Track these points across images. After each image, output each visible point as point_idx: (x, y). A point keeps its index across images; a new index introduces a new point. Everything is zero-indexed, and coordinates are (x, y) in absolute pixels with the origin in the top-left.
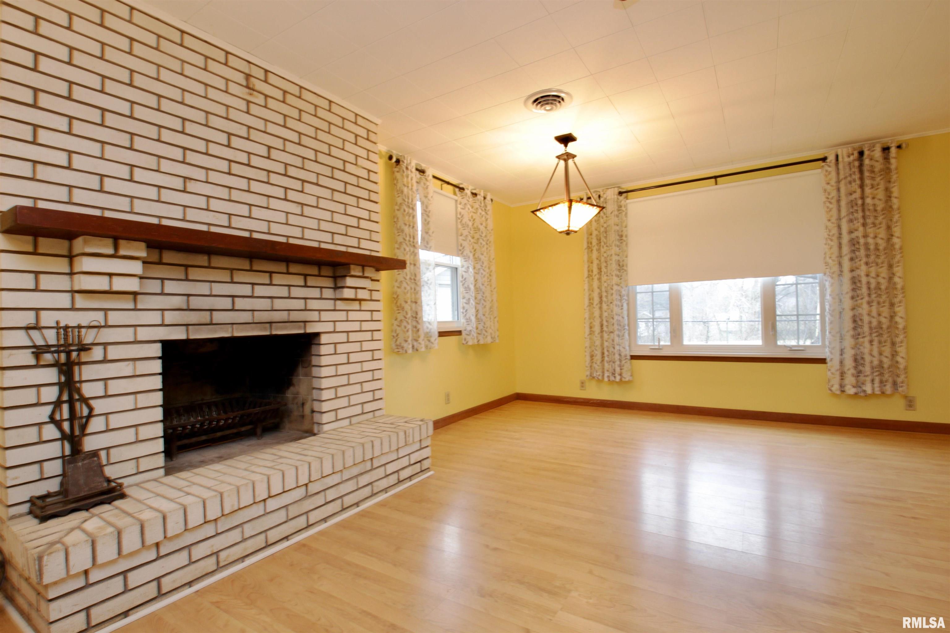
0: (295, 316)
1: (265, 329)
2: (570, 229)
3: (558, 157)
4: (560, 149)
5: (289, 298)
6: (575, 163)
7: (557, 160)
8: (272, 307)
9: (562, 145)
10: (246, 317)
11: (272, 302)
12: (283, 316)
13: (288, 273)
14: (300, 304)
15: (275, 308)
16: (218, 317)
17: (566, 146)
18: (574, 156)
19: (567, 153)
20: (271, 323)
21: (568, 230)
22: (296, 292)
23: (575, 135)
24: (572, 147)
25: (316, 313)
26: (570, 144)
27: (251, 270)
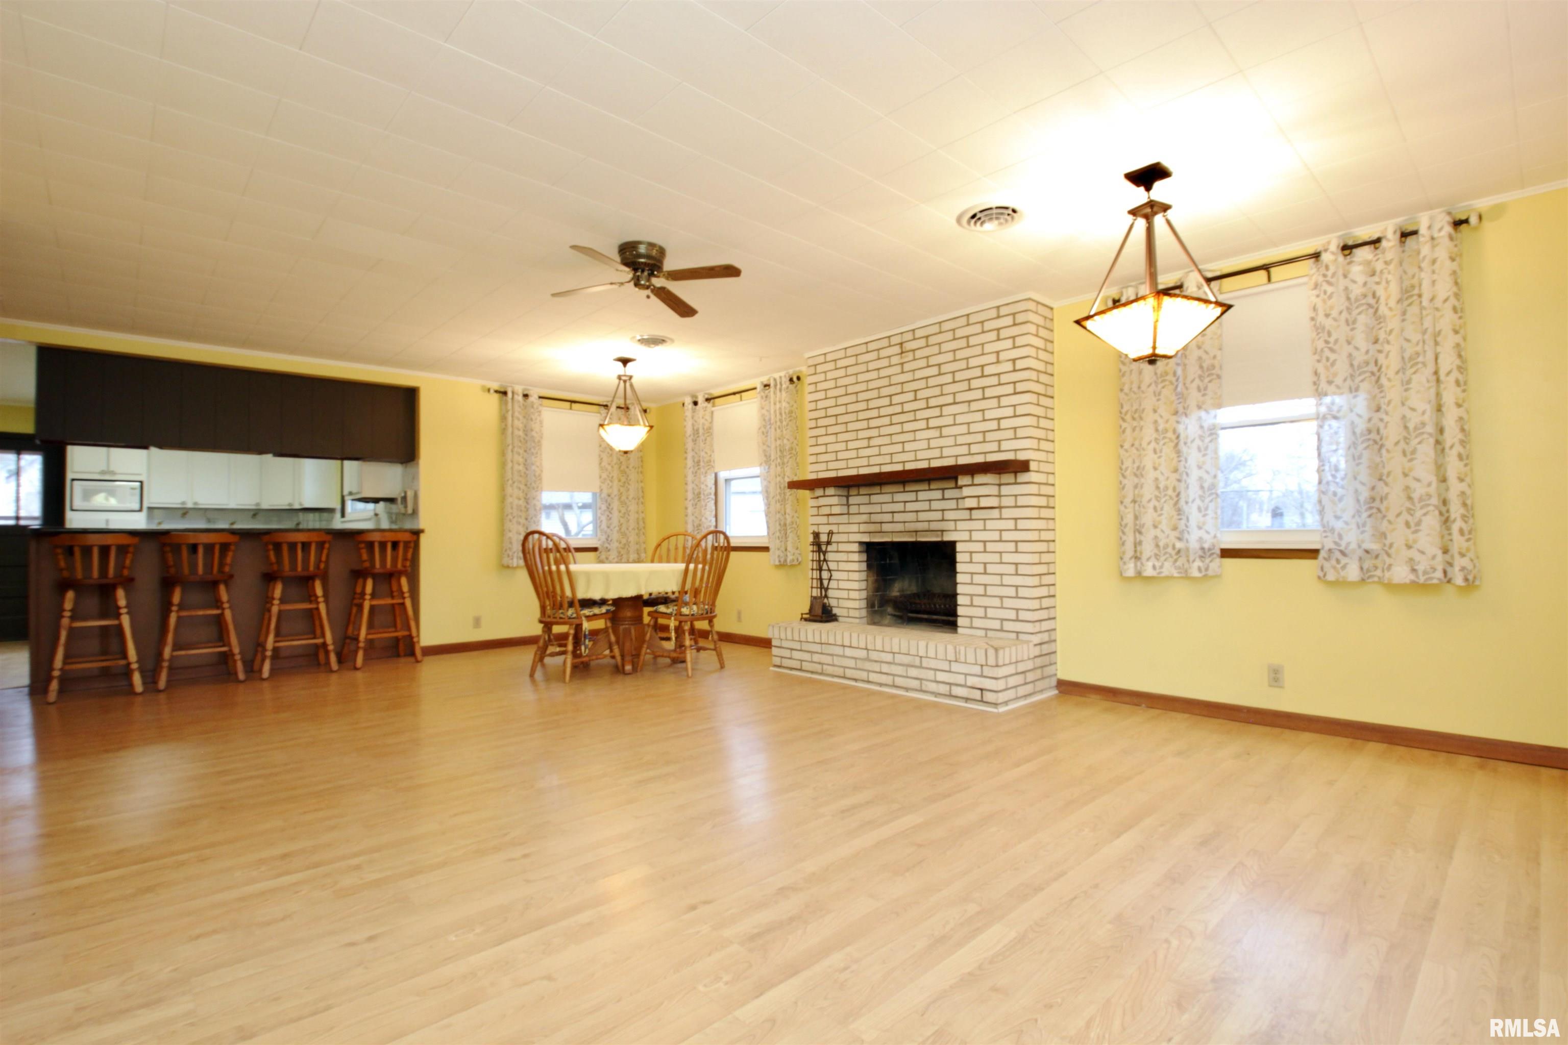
0: (934, 526)
1: (912, 536)
2: (1158, 352)
3: (1134, 212)
4: (1139, 195)
5: (930, 510)
6: (1168, 222)
7: (1131, 217)
8: (917, 519)
9: (1142, 189)
10: (900, 527)
11: (917, 515)
12: (925, 526)
13: (930, 490)
14: (938, 515)
15: (919, 520)
16: (886, 527)
17: (1148, 189)
18: (1165, 208)
19: (1151, 201)
20: (916, 532)
21: (1154, 355)
22: (936, 505)
23: (1167, 163)
24: (1160, 190)
25: (953, 523)
26: (1158, 185)
27: (904, 492)
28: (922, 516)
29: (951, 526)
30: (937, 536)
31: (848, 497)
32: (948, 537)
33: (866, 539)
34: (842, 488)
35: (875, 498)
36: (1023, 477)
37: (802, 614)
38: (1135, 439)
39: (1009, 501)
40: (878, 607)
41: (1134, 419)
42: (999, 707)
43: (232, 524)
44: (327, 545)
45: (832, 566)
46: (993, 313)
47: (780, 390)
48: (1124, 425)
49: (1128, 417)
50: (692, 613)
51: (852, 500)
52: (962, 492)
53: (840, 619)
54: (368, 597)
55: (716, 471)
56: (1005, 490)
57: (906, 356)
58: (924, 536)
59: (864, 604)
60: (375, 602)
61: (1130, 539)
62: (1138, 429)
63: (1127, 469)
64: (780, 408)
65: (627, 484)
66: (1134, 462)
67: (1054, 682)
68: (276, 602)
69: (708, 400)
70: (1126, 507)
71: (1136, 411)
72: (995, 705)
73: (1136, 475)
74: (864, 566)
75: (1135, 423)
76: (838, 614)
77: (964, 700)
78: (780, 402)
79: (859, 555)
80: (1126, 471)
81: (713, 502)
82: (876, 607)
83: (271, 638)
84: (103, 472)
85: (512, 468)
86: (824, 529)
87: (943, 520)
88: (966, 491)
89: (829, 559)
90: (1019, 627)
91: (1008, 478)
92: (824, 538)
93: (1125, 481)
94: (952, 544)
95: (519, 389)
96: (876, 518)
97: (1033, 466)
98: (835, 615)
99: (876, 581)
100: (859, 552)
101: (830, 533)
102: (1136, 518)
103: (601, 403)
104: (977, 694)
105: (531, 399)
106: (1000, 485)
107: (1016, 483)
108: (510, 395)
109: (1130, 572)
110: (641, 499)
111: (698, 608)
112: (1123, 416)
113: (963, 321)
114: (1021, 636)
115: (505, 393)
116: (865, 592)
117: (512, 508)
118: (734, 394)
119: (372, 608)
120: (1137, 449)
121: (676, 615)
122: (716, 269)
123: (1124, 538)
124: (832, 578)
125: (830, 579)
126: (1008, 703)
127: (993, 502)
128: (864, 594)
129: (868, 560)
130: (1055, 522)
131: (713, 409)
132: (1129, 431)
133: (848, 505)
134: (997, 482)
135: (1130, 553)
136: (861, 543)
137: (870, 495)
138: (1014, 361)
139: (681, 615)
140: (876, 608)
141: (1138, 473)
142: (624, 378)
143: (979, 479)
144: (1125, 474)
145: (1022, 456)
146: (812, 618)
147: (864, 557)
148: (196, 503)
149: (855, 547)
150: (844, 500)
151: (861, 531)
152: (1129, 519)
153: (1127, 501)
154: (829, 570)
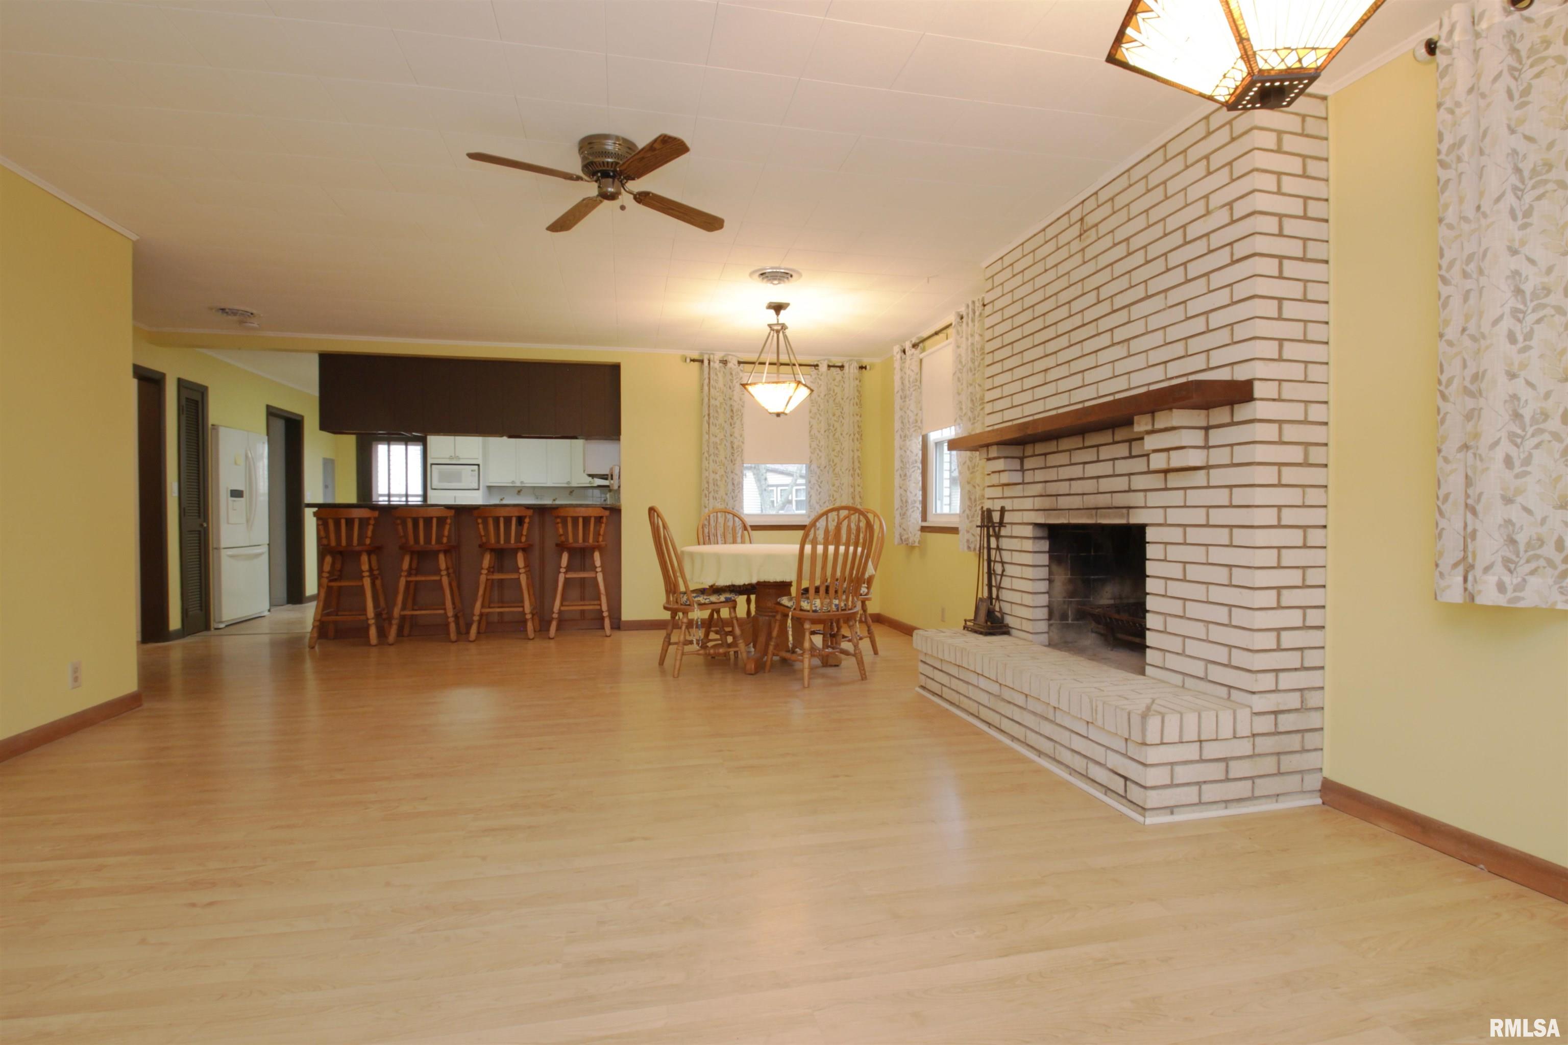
28: (1105, 485)
29: (1137, 499)
30: (1122, 516)
31: (1022, 459)
32: (1136, 518)
33: (1041, 520)
34: (1014, 446)
35: (1052, 460)
36: (1243, 412)
37: (966, 621)
38: (1467, 317)
39: (1219, 456)
40: (1072, 620)
41: (1466, 275)
42: (1147, 814)
43: (554, 500)
44: (527, 520)
45: (1006, 556)
46: (1200, 130)
47: (973, 321)
48: (1445, 291)
49: (1456, 272)
50: (814, 609)
51: (1029, 463)
52: (1143, 445)
53: (1014, 632)
54: (563, 570)
55: (924, 433)
56: (1216, 437)
57: (1088, 237)
58: (1105, 516)
59: (1043, 613)
60: (570, 575)
61: (1454, 523)
62: (1473, 297)
63: (1450, 382)
64: (972, 344)
65: (840, 455)
66: (1465, 366)
67: (1314, 782)
68: (484, 572)
69: (915, 346)
70: (1446, 460)
71: (1470, 259)
72: (1143, 810)
73: (1467, 392)
74: (1044, 559)
75: (1469, 284)
76: (1010, 625)
77: (1103, 790)
78: (972, 335)
79: (1033, 543)
80: (1447, 386)
81: (920, 471)
82: (1070, 619)
83: (478, 605)
84: (451, 458)
85: (708, 441)
86: (997, 504)
87: (1130, 491)
88: (1151, 442)
89: (1004, 548)
90: (1230, 677)
91: (1220, 415)
92: (996, 517)
93: (1445, 407)
94: (1141, 529)
95: (719, 356)
96: (1053, 488)
97: (1259, 390)
98: (1007, 626)
99: (1071, 581)
100: (1035, 538)
101: (1003, 511)
102: (1469, 482)
103: (812, 364)
104: (1118, 784)
105: (729, 365)
106: (1207, 429)
107: (1233, 424)
108: (706, 362)
109: (1454, 594)
110: (857, 471)
111: (822, 603)
112: (1443, 272)
113: (1159, 158)
114: (1235, 694)
115: (702, 361)
116: (1047, 596)
117: (708, 483)
118: (936, 333)
119: (567, 581)
120: (1474, 338)
121: (795, 609)
122: (657, 146)
123: (1443, 523)
124: (1005, 573)
125: (1002, 575)
126: (1175, 810)
127: (1195, 458)
128: (1044, 600)
129: (1051, 551)
130: (1326, 492)
131: (921, 356)
132: (1456, 302)
133: (1022, 470)
134: (1204, 424)
135: (1452, 552)
136: (1037, 525)
137: (1045, 454)
138: (1230, 204)
139: (801, 610)
140: (1070, 621)
141: (1473, 388)
142: (776, 328)
143: (1163, 419)
144: (1447, 392)
145: (1241, 374)
146: (976, 628)
147: (1045, 545)
148: (522, 482)
149: (1028, 531)
150: (1016, 464)
151: (1036, 508)
152: (1454, 483)
153: (1451, 447)
154: (1003, 563)
